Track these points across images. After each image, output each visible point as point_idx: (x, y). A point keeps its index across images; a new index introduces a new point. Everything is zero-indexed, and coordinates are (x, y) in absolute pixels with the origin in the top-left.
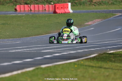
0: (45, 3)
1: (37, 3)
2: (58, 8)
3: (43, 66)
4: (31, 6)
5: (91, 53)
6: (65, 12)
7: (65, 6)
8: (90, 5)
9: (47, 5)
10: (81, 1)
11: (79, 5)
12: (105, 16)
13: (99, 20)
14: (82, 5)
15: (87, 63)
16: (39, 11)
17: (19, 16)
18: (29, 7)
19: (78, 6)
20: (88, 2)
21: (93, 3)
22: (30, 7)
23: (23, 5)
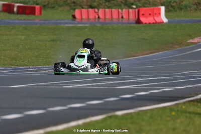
0: (123, 5)
1: (109, 5)
2: (143, 15)
3: (119, 113)
4: (98, 10)
5: (198, 91)
6: (154, 22)
7: (155, 12)
8: (196, 10)
9: (126, 9)
10: (182, 3)
11: (178, 11)
14: (183, 11)
15: (192, 109)
16: (112, 20)
17: (80, 28)
18: (95, 12)
19: (176, 11)
20: (194, 5)
22: (98, 12)
23: (86, 10)
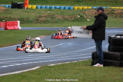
7: (15, 24)
8: (36, 23)
12: (50, 33)
13: (44, 36)
19: (26, 23)
21: (39, 21)
